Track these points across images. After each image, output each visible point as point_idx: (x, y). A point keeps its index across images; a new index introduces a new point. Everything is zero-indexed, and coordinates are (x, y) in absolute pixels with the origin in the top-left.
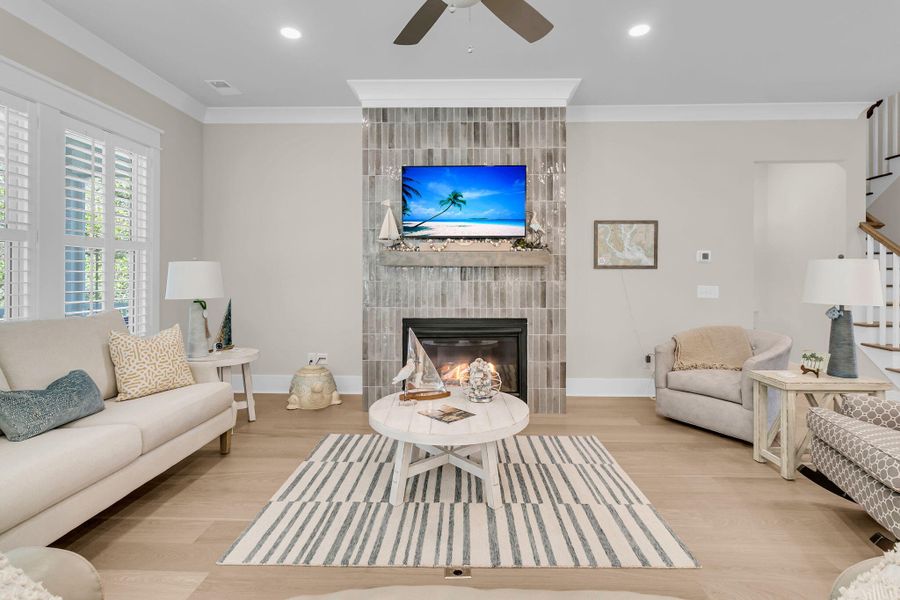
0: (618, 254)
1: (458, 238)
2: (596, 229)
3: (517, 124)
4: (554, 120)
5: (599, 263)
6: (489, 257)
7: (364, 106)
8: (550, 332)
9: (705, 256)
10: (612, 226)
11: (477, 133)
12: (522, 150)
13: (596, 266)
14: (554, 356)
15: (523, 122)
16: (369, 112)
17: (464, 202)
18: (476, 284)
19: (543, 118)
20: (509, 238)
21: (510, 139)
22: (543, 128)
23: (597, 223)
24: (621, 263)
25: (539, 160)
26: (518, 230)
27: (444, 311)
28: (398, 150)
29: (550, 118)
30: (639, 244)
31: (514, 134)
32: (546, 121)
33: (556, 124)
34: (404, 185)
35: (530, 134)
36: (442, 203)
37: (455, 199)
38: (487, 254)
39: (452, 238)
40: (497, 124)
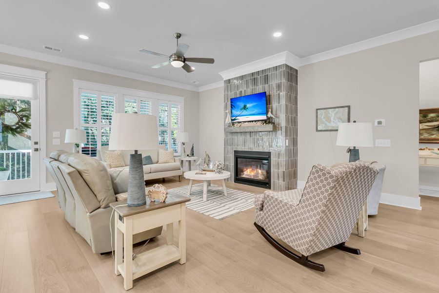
0: (328, 124)
1: (245, 122)
2: (317, 113)
3: (267, 75)
4: (280, 70)
5: (319, 129)
6: (253, 128)
7: (224, 79)
8: (279, 158)
9: (380, 123)
10: (325, 110)
11: (255, 81)
12: (269, 85)
13: (317, 130)
14: (280, 168)
15: (269, 74)
16: (225, 81)
17: (247, 108)
18: (254, 138)
19: (276, 70)
20: (261, 121)
21: (265, 82)
22: (276, 74)
23: (317, 110)
24: (330, 128)
25: (275, 88)
26: (264, 117)
27: (245, 148)
28: (233, 92)
29: (279, 70)
30: (340, 118)
31: (266, 79)
32: (278, 71)
33: (281, 71)
34: (231, 105)
35: (272, 78)
36: (241, 109)
37: (245, 108)
38: (253, 127)
39: (243, 122)
40: (261, 77)
